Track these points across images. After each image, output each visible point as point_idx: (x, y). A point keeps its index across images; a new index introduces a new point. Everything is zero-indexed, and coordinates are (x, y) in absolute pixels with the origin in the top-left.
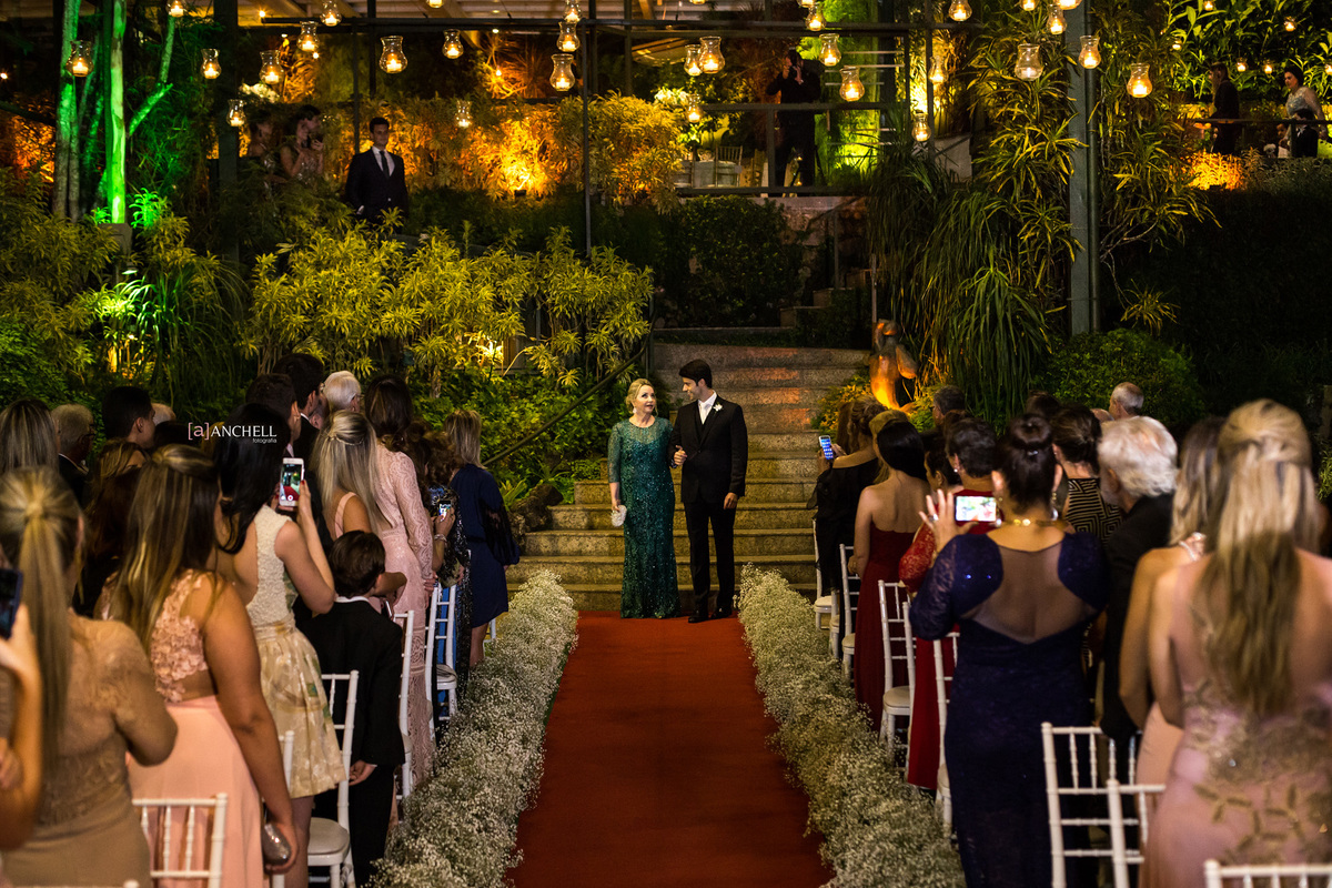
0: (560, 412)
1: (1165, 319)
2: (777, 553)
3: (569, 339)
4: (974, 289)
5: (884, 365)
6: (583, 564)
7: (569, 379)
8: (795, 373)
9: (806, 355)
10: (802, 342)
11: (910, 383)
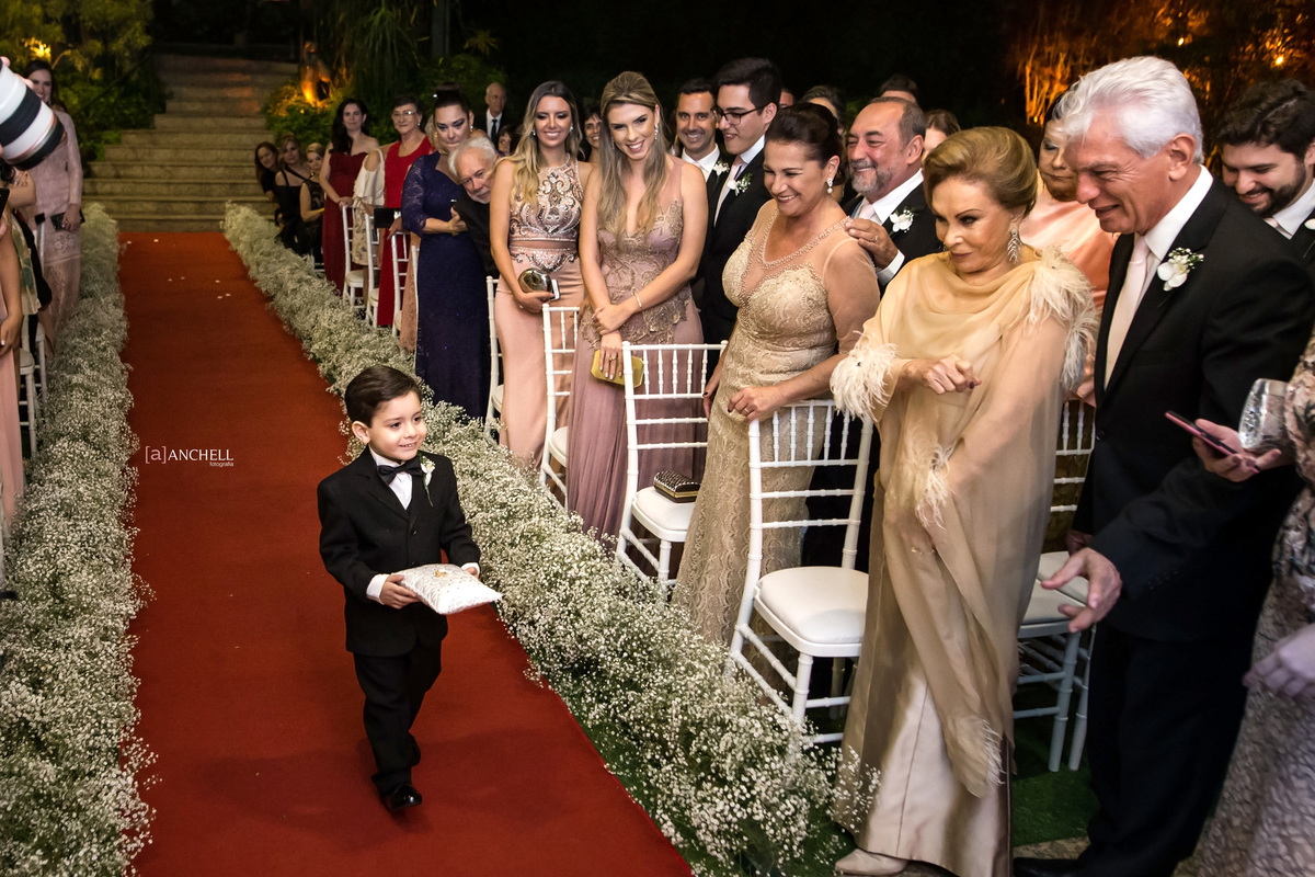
0: (93, 98)
1: (492, 48)
2: (244, 195)
3: (96, 46)
4: (371, 23)
5: (309, 73)
6: (114, 201)
7: (96, 75)
8: (248, 77)
9: (254, 65)
10: (250, 55)
11: (326, 85)
